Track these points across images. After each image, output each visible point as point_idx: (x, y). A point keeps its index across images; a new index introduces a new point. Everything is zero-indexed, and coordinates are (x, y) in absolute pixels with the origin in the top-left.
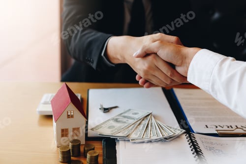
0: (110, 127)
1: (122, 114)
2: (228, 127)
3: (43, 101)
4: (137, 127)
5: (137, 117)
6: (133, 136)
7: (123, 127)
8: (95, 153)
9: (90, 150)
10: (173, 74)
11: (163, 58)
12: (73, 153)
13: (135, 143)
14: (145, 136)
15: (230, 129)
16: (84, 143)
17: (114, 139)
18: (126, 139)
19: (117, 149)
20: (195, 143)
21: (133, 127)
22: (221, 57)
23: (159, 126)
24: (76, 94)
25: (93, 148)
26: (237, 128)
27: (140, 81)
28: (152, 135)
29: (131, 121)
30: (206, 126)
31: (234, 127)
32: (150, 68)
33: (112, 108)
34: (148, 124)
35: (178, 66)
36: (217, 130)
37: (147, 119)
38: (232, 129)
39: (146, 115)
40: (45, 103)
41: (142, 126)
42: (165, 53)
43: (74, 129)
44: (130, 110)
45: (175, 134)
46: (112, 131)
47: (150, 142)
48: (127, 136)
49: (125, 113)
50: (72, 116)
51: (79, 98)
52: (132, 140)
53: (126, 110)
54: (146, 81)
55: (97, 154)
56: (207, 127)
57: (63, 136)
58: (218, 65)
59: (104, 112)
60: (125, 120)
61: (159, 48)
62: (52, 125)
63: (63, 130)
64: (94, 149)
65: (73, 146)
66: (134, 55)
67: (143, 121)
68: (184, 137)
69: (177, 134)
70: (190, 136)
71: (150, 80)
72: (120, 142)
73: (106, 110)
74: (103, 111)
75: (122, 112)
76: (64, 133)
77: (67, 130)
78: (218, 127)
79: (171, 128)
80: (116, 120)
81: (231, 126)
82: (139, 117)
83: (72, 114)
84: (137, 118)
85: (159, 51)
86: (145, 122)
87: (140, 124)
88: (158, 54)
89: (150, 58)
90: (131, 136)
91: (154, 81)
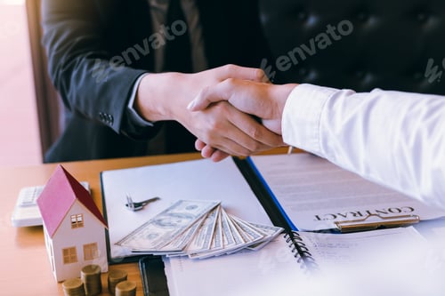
0: (150, 237)
1: (167, 210)
2: (355, 215)
3: (20, 201)
4: (198, 232)
5: (195, 212)
6: (194, 248)
7: (172, 234)
8: (129, 285)
9: (120, 281)
10: (260, 132)
11: (239, 108)
12: (89, 290)
13: (198, 259)
14: (214, 246)
15: (359, 217)
16: (107, 270)
17: (160, 256)
18: (181, 254)
19: (166, 273)
20: (303, 249)
21: (191, 232)
22: (330, 91)
23: (237, 225)
24: (81, 183)
25: (124, 276)
26: (370, 215)
27: (204, 151)
28: (226, 243)
29: (186, 222)
30: (317, 217)
31: (365, 214)
32: (218, 126)
33: (147, 202)
34: (216, 224)
35: (268, 119)
36: (337, 223)
37: (213, 215)
38: (362, 218)
39: (211, 208)
40: (26, 205)
41: (206, 228)
42: (243, 99)
43: (85, 247)
44: (181, 202)
45: (265, 236)
46: (155, 243)
47: (225, 254)
48: (183, 249)
49: (173, 207)
50: (80, 224)
51: (87, 188)
52: (192, 255)
53: (174, 202)
54: (214, 150)
55: (134, 287)
56: (319, 219)
57: (66, 261)
58: (326, 108)
59: (135, 211)
60: (174, 220)
61: (230, 91)
62: (43, 244)
63: (65, 251)
64: (125, 279)
65: (88, 278)
66: (189, 106)
67: (208, 220)
68: (283, 239)
69: (270, 236)
70: (292, 238)
71: (221, 146)
72: (172, 261)
73: (138, 206)
74: (133, 208)
75: (168, 206)
76: (68, 255)
77: (73, 250)
78: (338, 216)
79: (257, 226)
80: (159, 223)
81: (359, 213)
82: (199, 212)
83: (80, 219)
84: (196, 215)
85: (233, 96)
86: (211, 221)
87: (202, 225)
88: (230, 101)
89: (218, 109)
90: (189, 249)
91: (227, 148)
